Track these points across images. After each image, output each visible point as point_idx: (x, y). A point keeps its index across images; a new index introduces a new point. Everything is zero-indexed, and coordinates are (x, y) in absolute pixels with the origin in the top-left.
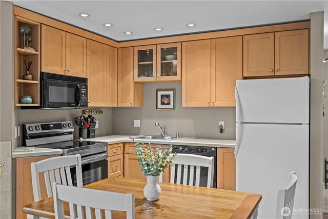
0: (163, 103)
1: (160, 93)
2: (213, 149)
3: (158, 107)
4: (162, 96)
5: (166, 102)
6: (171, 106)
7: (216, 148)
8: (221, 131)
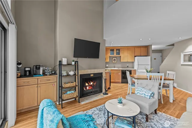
2: (131, 70)
3: (113, 62)
4: (114, 59)
6: (116, 61)
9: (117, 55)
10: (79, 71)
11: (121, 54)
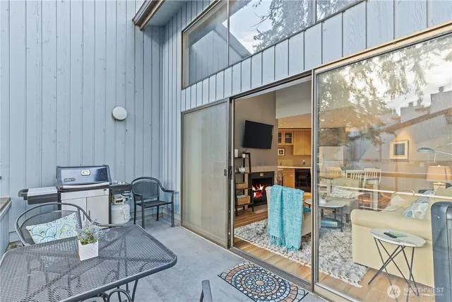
0: (280, 153)
6: (284, 154)
8: (304, 164)
9: (286, 142)
11: (294, 142)
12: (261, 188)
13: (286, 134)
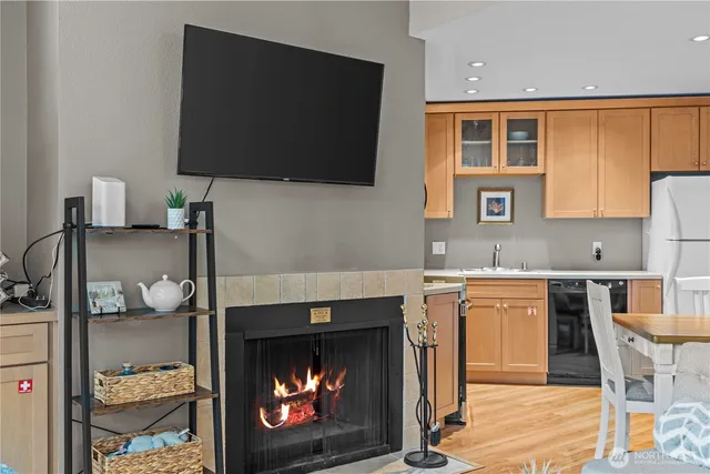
0: (490, 213)
1: (485, 195)
2: (621, 283)
3: (482, 219)
4: (490, 200)
5: (496, 211)
6: (507, 217)
7: (625, 281)
8: (598, 257)
9: (512, 162)
10: (219, 281)
11: (550, 162)
12: (312, 384)
13: (513, 125)
